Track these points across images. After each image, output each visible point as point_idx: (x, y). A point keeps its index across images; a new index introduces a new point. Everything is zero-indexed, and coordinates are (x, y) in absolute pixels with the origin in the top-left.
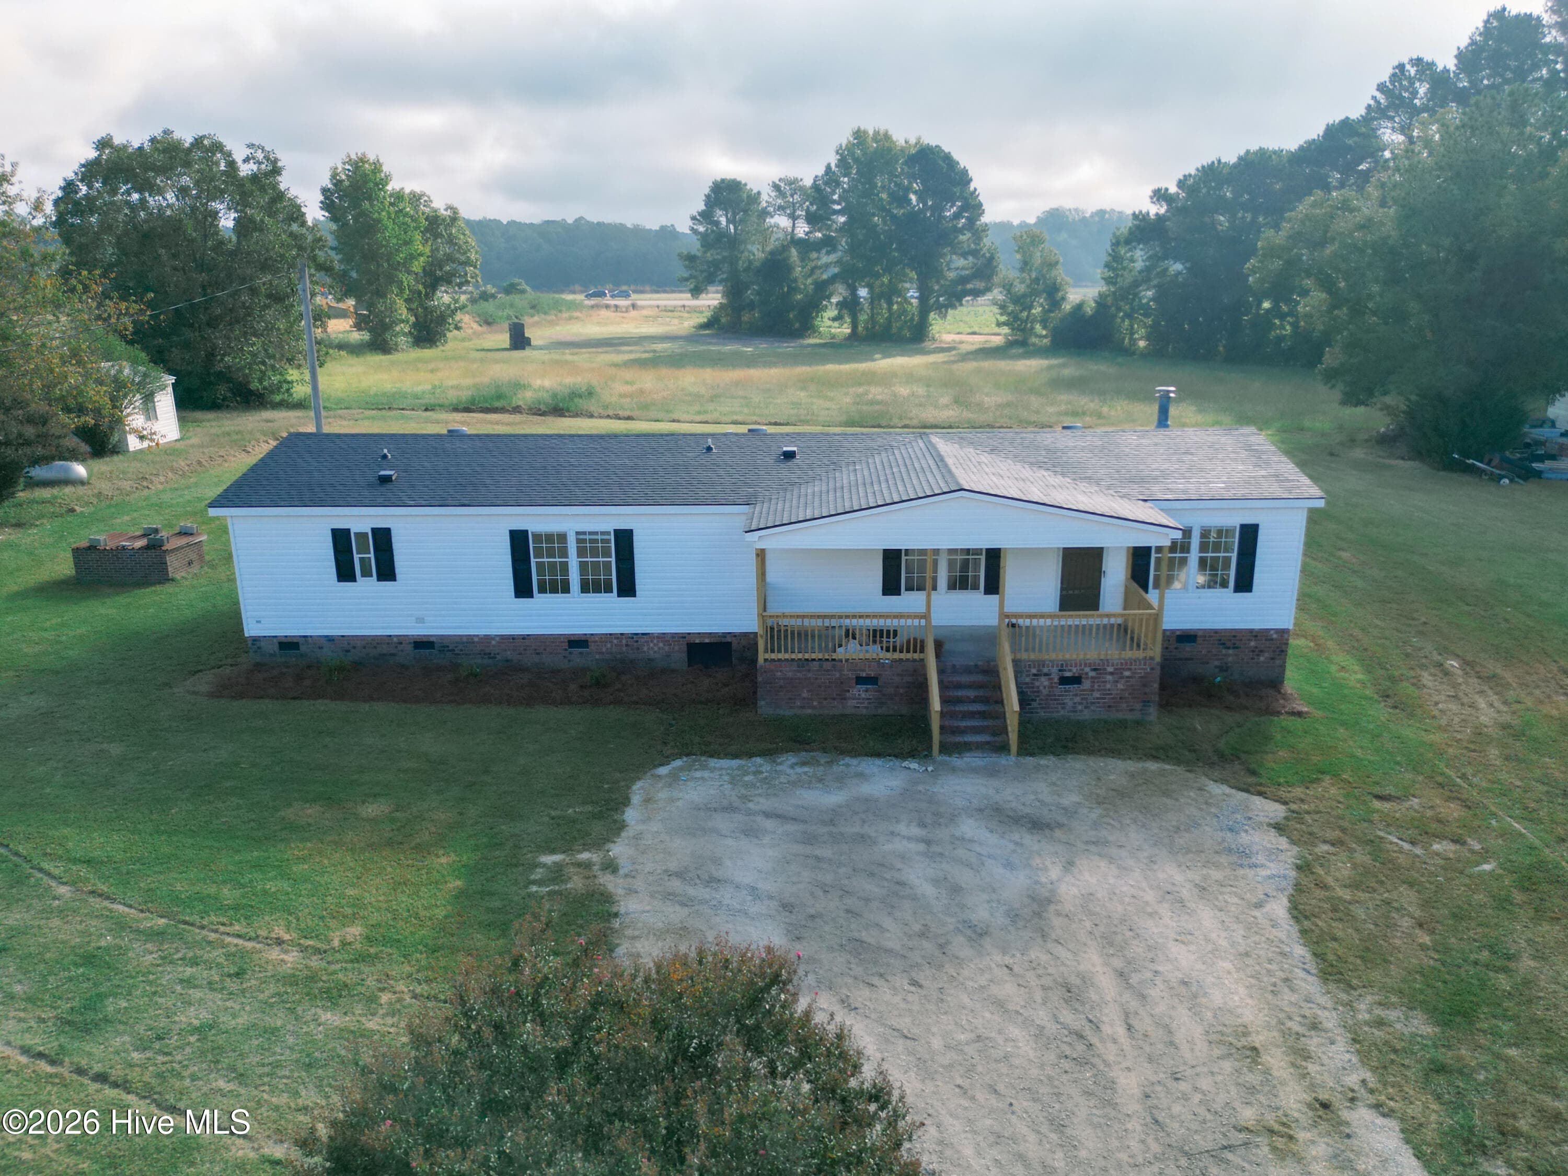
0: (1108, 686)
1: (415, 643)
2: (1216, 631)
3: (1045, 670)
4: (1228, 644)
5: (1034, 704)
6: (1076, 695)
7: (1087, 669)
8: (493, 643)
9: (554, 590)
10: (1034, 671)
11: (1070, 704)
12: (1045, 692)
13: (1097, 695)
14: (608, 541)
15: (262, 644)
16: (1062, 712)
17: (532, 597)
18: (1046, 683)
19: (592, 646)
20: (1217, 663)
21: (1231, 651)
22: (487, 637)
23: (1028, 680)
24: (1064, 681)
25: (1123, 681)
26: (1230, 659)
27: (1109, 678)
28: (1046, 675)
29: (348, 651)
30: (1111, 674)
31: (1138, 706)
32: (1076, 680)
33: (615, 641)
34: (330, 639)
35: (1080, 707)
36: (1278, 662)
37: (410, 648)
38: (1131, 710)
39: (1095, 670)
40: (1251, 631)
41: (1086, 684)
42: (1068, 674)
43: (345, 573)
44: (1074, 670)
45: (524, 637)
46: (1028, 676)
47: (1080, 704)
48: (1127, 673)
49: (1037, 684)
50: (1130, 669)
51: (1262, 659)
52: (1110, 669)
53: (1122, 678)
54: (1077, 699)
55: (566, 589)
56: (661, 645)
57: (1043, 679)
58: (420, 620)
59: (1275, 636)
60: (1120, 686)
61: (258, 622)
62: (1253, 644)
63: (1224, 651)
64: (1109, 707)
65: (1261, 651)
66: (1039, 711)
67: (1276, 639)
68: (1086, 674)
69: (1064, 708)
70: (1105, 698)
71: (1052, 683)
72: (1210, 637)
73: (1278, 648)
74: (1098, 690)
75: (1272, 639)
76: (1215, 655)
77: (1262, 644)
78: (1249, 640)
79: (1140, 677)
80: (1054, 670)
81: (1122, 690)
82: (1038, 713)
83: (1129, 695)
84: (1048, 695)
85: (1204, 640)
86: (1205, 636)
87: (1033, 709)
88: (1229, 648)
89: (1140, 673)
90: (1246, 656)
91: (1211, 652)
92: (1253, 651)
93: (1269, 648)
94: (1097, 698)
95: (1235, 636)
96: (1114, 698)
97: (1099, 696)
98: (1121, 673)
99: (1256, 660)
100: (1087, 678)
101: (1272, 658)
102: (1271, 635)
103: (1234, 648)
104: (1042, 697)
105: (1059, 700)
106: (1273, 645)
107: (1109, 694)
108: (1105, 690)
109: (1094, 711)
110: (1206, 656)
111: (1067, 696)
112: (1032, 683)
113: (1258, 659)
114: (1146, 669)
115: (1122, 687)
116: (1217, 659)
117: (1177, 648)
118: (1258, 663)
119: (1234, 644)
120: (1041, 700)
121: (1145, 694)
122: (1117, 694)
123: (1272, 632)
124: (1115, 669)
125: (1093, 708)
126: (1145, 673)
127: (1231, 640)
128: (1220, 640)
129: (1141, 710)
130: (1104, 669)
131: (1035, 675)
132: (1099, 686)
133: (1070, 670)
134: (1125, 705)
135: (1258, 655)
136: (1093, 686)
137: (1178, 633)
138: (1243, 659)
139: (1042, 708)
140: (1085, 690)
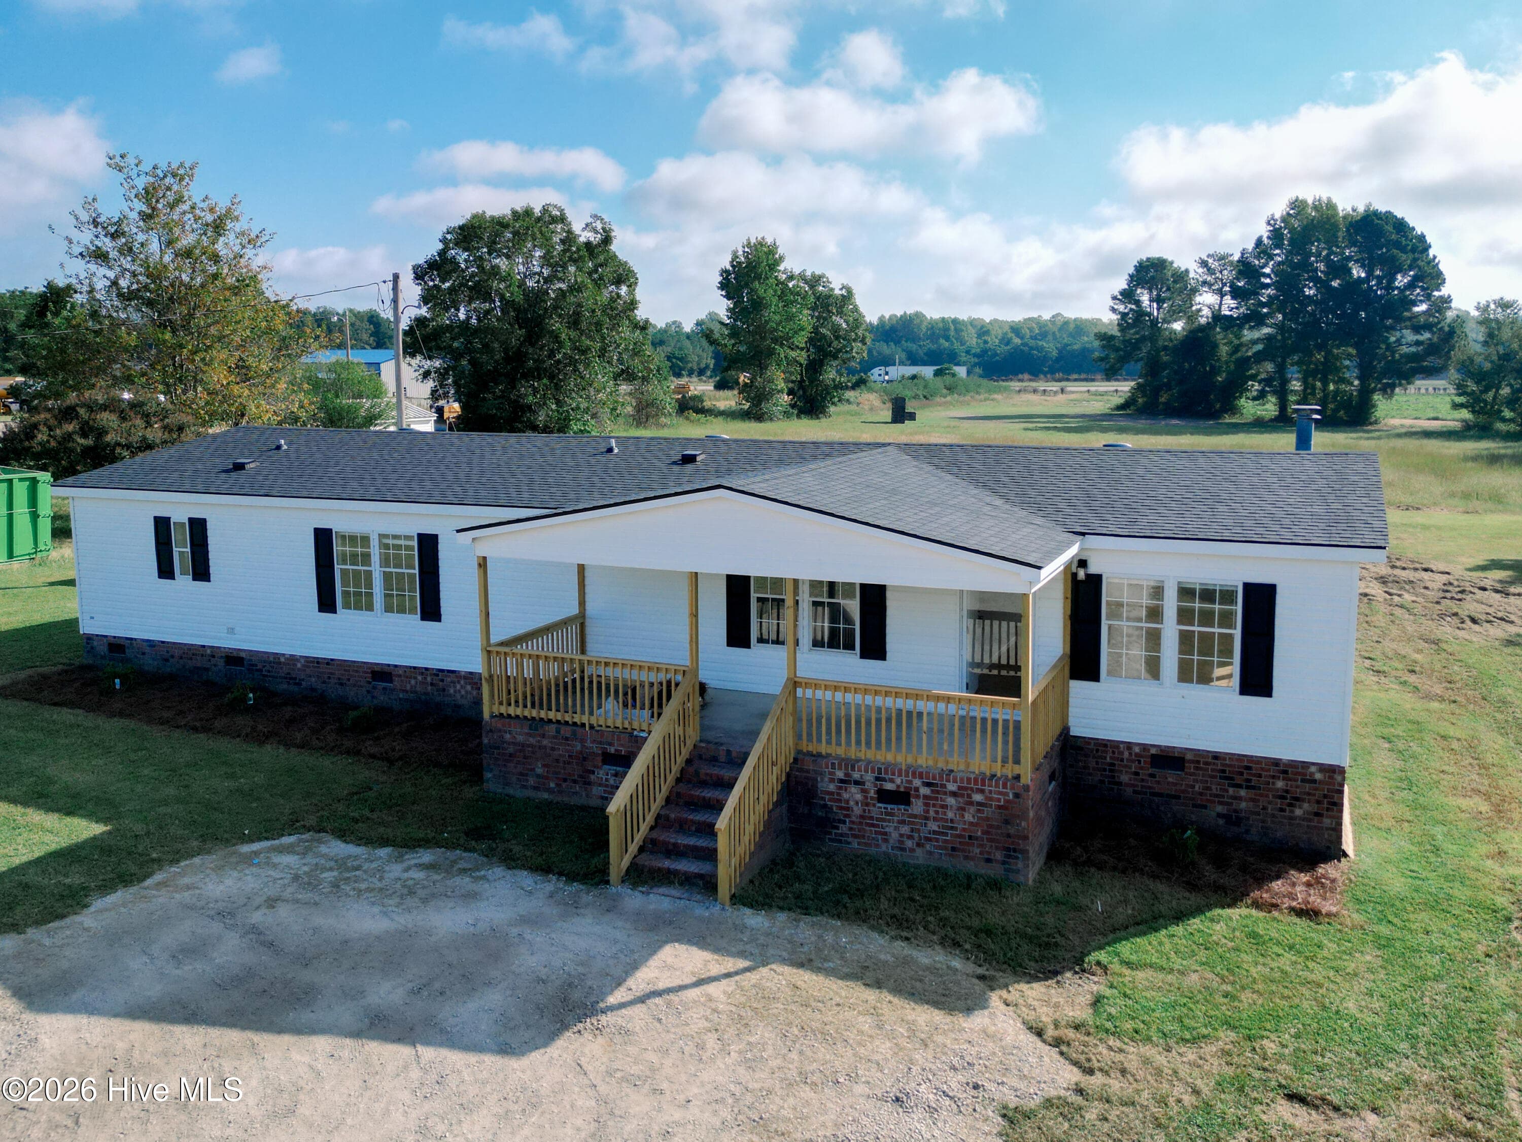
0: (950, 815)
1: (227, 657)
2: (1216, 756)
3: (856, 775)
4: (1239, 780)
5: (843, 829)
6: (903, 822)
7: (917, 782)
8: (299, 665)
9: (358, 607)
10: (840, 774)
11: (895, 835)
12: (857, 810)
13: (933, 826)
14: (411, 548)
15: (95, 643)
16: (884, 848)
17: (335, 612)
18: (859, 797)
19: (397, 683)
20: (1220, 809)
21: (1243, 793)
22: (293, 659)
23: (832, 787)
24: (884, 796)
25: (972, 809)
26: (1243, 805)
27: (951, 801)
28: (857, 783)
29: (167, 660)
30: (954, 794)
31: (999, 855)
32: (902, 797)
33: (420, 678)
34: (151, 643)
35: (909, 844)
36: (1327, 822)
37: (221, 663)
38: (988, 860)
39: (928, 785)
40: (1276, 762)
41: (917, 807)
42: (889, 786)
43: (166, 571)
44: (898, 781)
45: (330, 662)
46: (832, 780)
47: (910, 837)
48: (978, 797)
49: (846, 796)
50: (982, 791)
51: (1298, 812)
52: (952, 787)
53: (971, 803)
54: (905, 829)
55: (370, 607)
56: (469, 688)
57: (854, 789)
58: (231, 631)
59: (1318, 776)
60: (968, 817)
61: (92, 618)
62: (1280, 784)
63: (1231, 790)
64: (953, 849)
65: (1297, 799)
66: (850, 839)
67: (1321, 782)
68: (917, 789)
69: (886, 841)
70: (946, 834)
71: (866, 798)
72: (1206, 763)
73: (1325, 796)
74: (935, 819)
75: (1315, 781)
76: (1217, 796)
77: (1297, 787)
78: (1273, 777)
79: (1000, 807)
80: (869, 777)
81: (971, 824)
82: (849, 843)
83: (983, 833)
84: (861, 817)
85: (1197, 768)
86: (1198, 762)
87: (841, 835)
88: (1239, 786)
89: (999, 800)
90: (1270, 803)
91: (1209, 788)
92: (1283, 798)
93: (1309, 794)
94: (935, 832)
95: (1248, 768)
96: (959, 836)
97: (936, 829)
98: (969, 796)
99: (1287, 814)
100: (918, 797)
101: (1317, 814)
102: (1312, 774)
103: (1248, 787)
104: (854, 819)
105: (878, 826)
106: (1316, 789)
107: (952, 828)
108: (946, 821)
109: (931, 853)
110: (1201, 794)
111: (889, 821)
112: (839, 794)
113: (1292, 811)
114: (1006, 794)
115: (971, 819)
116: (1220, 803)
117: (1152, 776)
118: (1291, 818)
119: (1249, 781)
120: (853, 822)
121: (1009, 836)
122: (964, 830)
123: (1313, 769)
124: (960, 788)
125: (928, 847)
126: (1006, 801)
127: (1242, 774)
128: (1224, 771)
129: (1004, 863)
130: (944, 786)
131: (842, 781)
132: (937, 812)
133: (892, 781)
134: (978, 851)
135: (1290, 805)
136: (927, 812)
137: (1153, 751)
138: (1264, 808)
139: (855, 836)
140: (915, 816)
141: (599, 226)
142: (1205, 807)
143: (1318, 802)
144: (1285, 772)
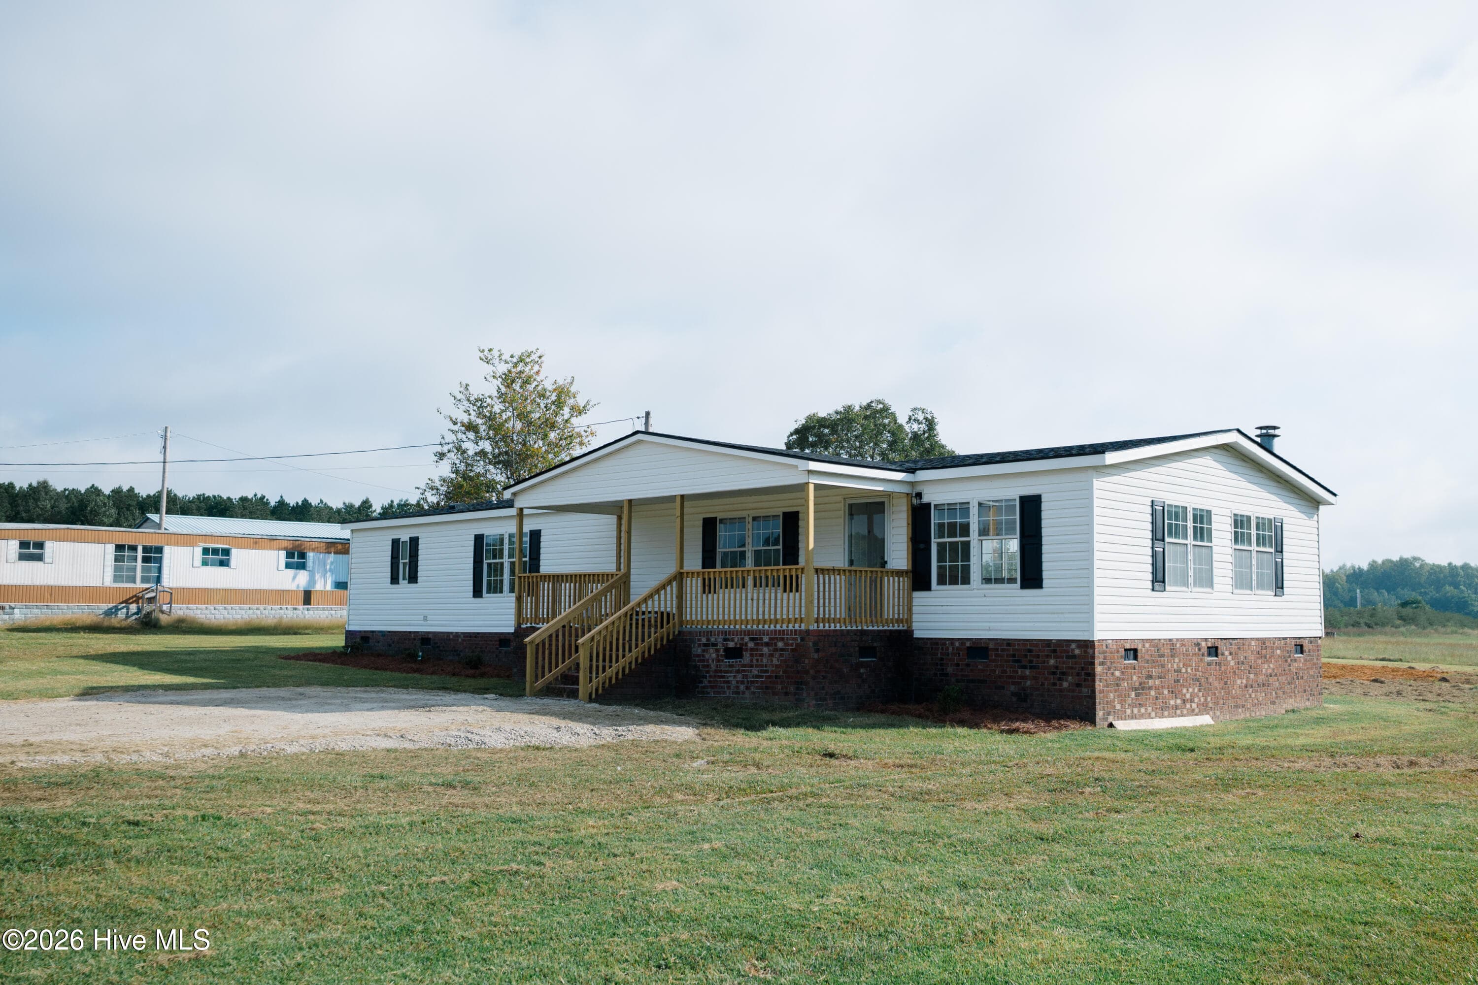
0: (765, 661)
2: (1009, 643)
3: (713, 640)
4: (1024, 662)
5: (705, 682)
6: (738, 671)
7: (747, 639)
9: (495, 591)
10: (704, 640)
11: (733, 683)
12: (713, 667)
13: (755, 672)
16: (727, 694)
17: (482, 597)
18: (714, 656)
19: (512, 646)
20: (1012, 688)
21: (1027, 672)
22: (456, 635)
23: (699, 651)
24: (728, 653)
25: (777, 654)
26: (1028, 683)
27: (765, 650)
28: (713, 646)
30: (767, 644)
32: (738, 652)
35: (742, 687)
36: (1085, 691)
37: (419, 644)
38: (786, 694)
39: (752, 639)
40: (1048, 643)
41: (747, 658)
42: (731, 645)
43: (395, 578)
44: (736, 639)
45: (476, 636)
46: (699, 645)
47: (742, 683)
48: (780, 645)
49: (707, 657)
50: (783, 639)
51: (1065, 684)
52: (766, 639)
53: (776, 650)
54: (739, 677)
55: (502, 589)
57: (712, 651)
58: (424, 619)
59: (1077, 652)
62: (1052, 662)
63: (1020, 671)
64: (767, 688)
65: (1063, 673)
66: (709, 690)
67: (1079, 656)
68: (746, 644)
69: (729, 688)
70: (762, 677)
71: (718, 655)
72: (1003, 650)
73: (1083, 669)
74: (757, 666)
75: (1074, 657)
76: (1011, 677)
77: (1064, 663)
78: (1047, 656)
79: (792, 650)
80: (720, 639)
81: (777, 666)
82: (708, 693)
83: (784, 672)
84: (716, 671)
85: (997, 655)
86: (997, 650)
87: (704, 687)
88: (1025, 667)
89: (792, 644)
90: (1046, 679)
91: (1005, 671)
92: (1054, 673)
93: (1072, 668)
94: (757, 676)
95: (1030, 651)
96: (769, 677)
97: (756, 673)
98: (776, 645)
99: (1058, 687)
100: (746, 650)
101: (1078, 685)
102: (1073, 650)
103: (1031, 667)
104: (711, 674)
105: (723, 677)
106: (1076, 663)
107: (767, 671)
108: (762, 666)
109: (754, 693)
110: (1000, 677)
111: (731, 672)
112: (703, 656)
113: (1061, 685)
114: (796, 639)
115: (777, 663)
116: (1014, 683)
117: (968, 665)
118: (1061, 691)
119: (1031, 661)
120: (710, 676)
121: (798, 672)
122: (772, 671)
123: (1073, 646)
124: (771, 639)
125: (752, 689)
126: (797, 645)
127: (1026, 656)
128: (1014, 656)
129: (795, 694)
130: (761, 639)
131: (705, 645)
132: (757, 660)
133: (733, 640)
134: (780, 687)
135: (1060, 679)
136: (752, 661)
137: (968, 644)
138: (1043, 684)
139: (712, 687)
140: (744, 666)
141: (921, 417)
142: (1003, 688)
143: (1078, 674)
144: (1055, 651)
